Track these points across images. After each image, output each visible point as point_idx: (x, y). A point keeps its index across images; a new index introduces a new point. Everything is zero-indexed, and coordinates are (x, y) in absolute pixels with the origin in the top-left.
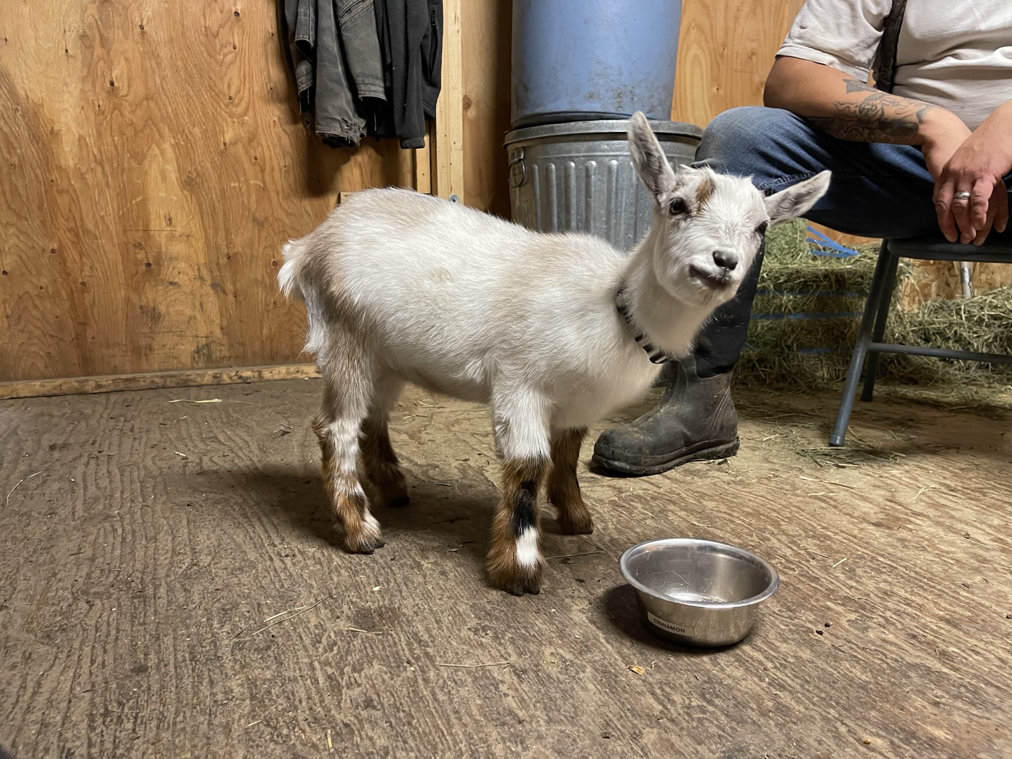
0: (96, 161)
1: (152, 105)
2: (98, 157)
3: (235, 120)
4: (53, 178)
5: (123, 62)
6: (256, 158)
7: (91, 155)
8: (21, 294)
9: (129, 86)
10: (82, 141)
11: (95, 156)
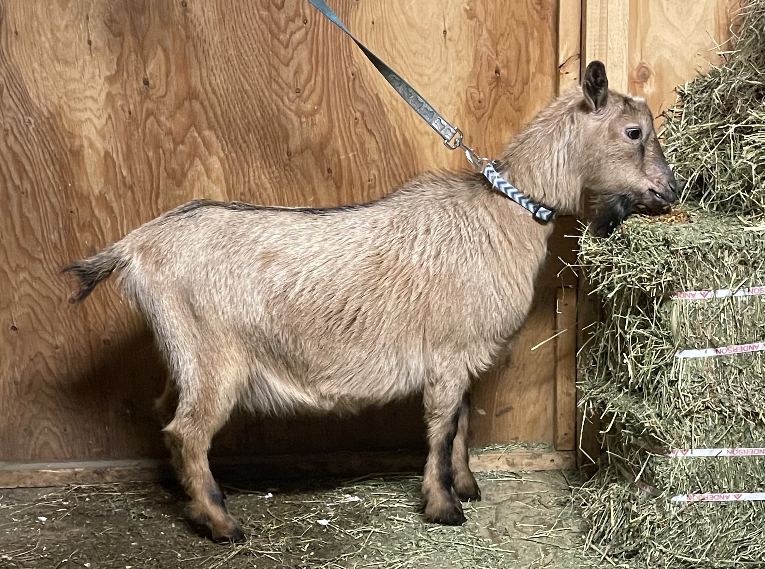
0: (124, 184)
1: (197, 105)
2: (128, 179)
3: (304, 120)
4: (74, 208)
5: (160, 51)
6: (329, 171)
7: (119, 177)
8: (33, 356)
9: (167, 84)
10: (109, 159)
11: (124, 178)
